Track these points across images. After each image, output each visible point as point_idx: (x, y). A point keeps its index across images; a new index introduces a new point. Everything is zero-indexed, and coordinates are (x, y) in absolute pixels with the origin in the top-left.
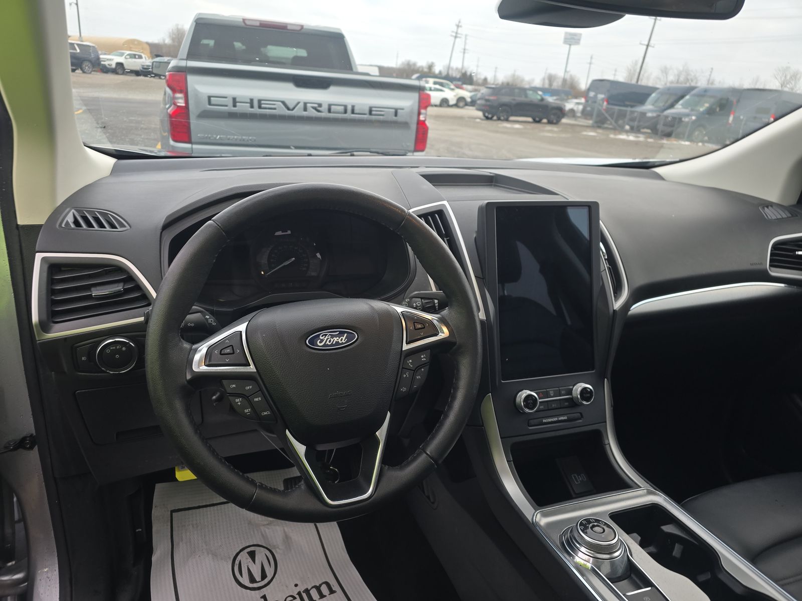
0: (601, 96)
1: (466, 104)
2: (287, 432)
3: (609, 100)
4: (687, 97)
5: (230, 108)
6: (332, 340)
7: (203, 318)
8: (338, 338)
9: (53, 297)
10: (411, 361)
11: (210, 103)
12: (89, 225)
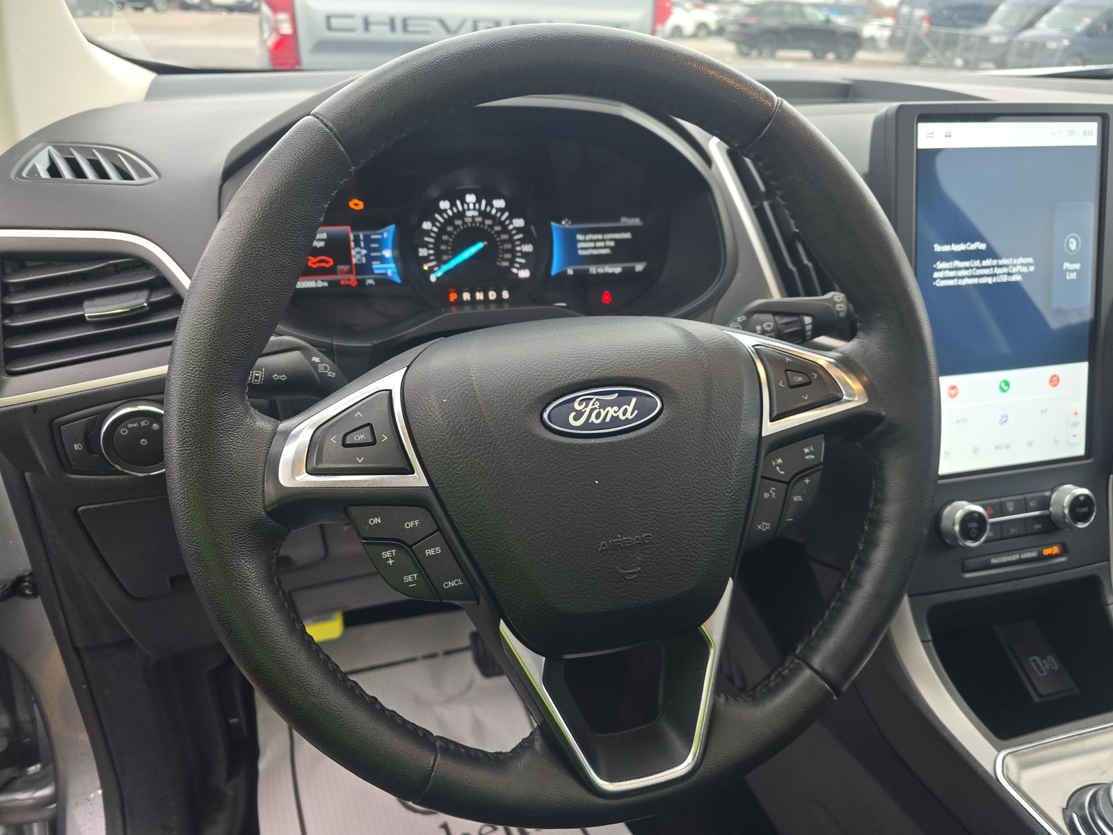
0: (920, 13)
1: (710, 33)
2: (503, 628)
3: (933, 19)
4: (1056, 10)
5: (360, 35)
6: (603, 413)
7: (307, 362)
8: (616, 408)
9: (7, 321)
10: (780, 461)
11: (329, 28)
12: (78, 172)
